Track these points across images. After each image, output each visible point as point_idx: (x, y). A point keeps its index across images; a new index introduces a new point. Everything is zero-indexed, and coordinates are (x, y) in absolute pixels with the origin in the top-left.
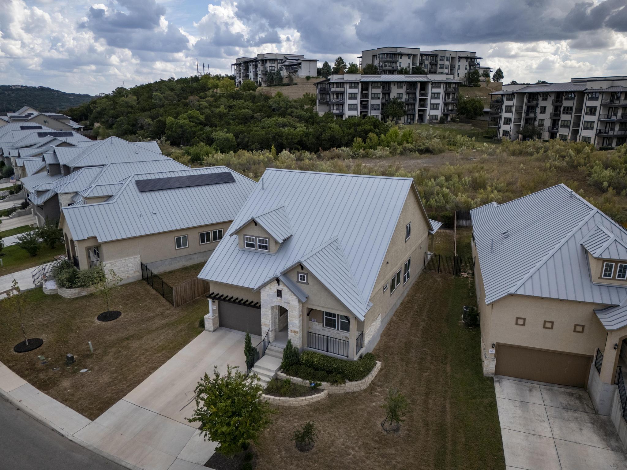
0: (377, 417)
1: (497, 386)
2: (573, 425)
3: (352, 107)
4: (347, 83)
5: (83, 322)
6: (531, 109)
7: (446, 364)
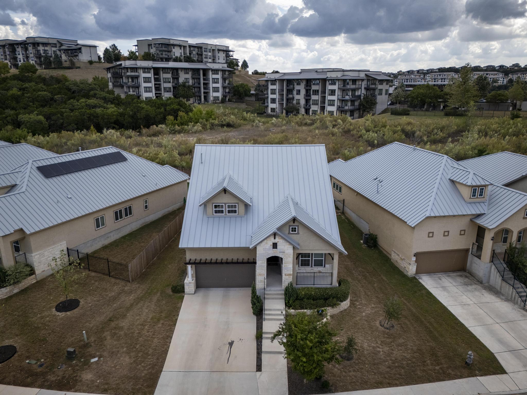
0: (373, 321)
1: (420, 281)
2: (477, 293)
3: (148, 90)
4: (140, 68)
5: (42, 318)
6: (290, 91)
7: (380, 276)
